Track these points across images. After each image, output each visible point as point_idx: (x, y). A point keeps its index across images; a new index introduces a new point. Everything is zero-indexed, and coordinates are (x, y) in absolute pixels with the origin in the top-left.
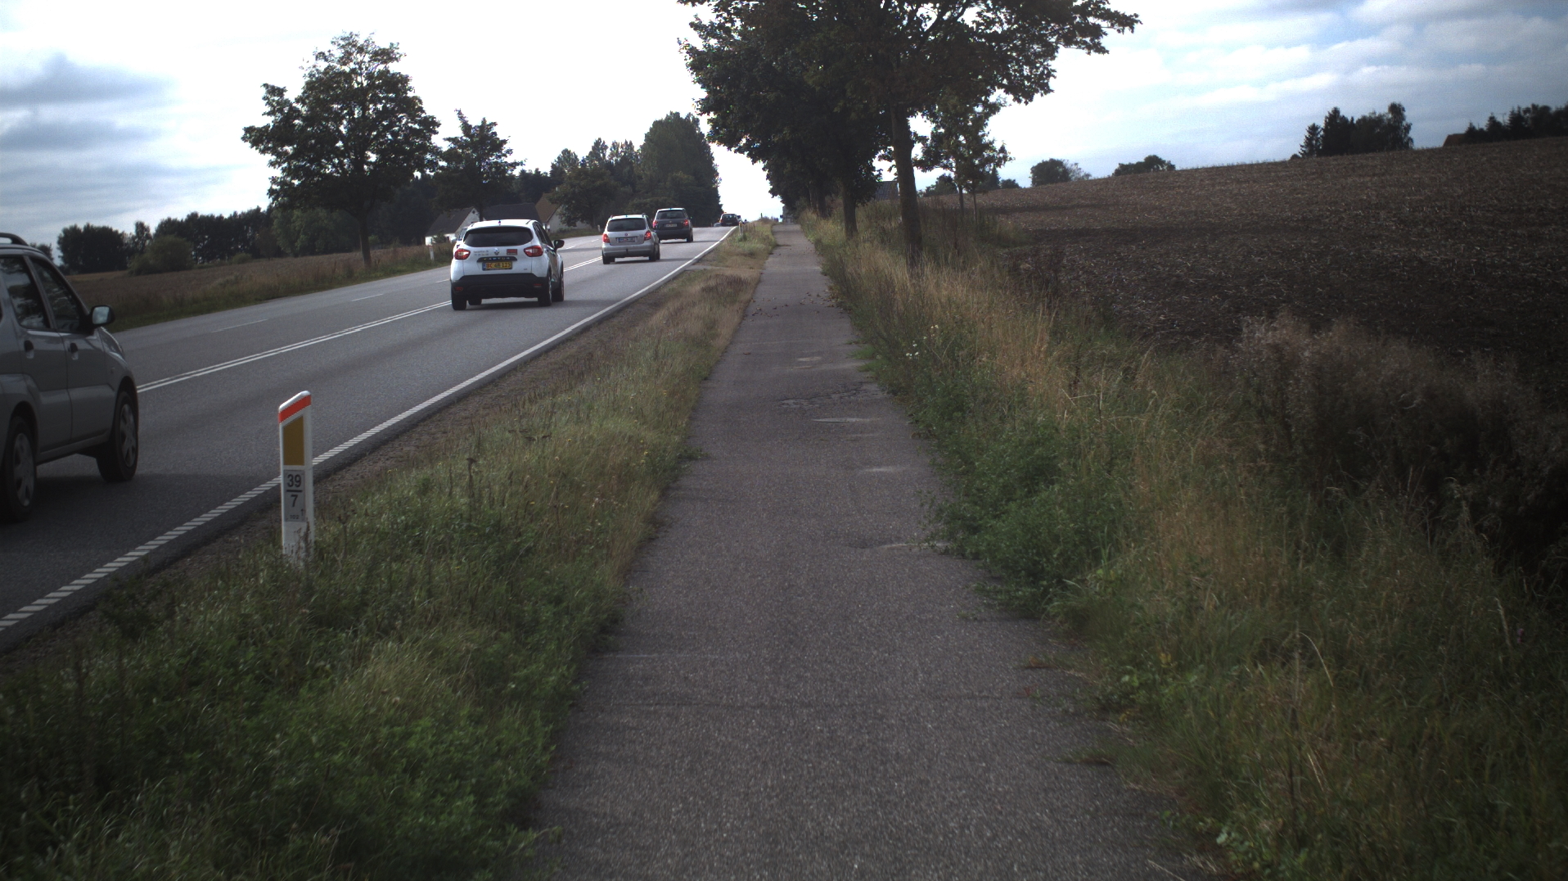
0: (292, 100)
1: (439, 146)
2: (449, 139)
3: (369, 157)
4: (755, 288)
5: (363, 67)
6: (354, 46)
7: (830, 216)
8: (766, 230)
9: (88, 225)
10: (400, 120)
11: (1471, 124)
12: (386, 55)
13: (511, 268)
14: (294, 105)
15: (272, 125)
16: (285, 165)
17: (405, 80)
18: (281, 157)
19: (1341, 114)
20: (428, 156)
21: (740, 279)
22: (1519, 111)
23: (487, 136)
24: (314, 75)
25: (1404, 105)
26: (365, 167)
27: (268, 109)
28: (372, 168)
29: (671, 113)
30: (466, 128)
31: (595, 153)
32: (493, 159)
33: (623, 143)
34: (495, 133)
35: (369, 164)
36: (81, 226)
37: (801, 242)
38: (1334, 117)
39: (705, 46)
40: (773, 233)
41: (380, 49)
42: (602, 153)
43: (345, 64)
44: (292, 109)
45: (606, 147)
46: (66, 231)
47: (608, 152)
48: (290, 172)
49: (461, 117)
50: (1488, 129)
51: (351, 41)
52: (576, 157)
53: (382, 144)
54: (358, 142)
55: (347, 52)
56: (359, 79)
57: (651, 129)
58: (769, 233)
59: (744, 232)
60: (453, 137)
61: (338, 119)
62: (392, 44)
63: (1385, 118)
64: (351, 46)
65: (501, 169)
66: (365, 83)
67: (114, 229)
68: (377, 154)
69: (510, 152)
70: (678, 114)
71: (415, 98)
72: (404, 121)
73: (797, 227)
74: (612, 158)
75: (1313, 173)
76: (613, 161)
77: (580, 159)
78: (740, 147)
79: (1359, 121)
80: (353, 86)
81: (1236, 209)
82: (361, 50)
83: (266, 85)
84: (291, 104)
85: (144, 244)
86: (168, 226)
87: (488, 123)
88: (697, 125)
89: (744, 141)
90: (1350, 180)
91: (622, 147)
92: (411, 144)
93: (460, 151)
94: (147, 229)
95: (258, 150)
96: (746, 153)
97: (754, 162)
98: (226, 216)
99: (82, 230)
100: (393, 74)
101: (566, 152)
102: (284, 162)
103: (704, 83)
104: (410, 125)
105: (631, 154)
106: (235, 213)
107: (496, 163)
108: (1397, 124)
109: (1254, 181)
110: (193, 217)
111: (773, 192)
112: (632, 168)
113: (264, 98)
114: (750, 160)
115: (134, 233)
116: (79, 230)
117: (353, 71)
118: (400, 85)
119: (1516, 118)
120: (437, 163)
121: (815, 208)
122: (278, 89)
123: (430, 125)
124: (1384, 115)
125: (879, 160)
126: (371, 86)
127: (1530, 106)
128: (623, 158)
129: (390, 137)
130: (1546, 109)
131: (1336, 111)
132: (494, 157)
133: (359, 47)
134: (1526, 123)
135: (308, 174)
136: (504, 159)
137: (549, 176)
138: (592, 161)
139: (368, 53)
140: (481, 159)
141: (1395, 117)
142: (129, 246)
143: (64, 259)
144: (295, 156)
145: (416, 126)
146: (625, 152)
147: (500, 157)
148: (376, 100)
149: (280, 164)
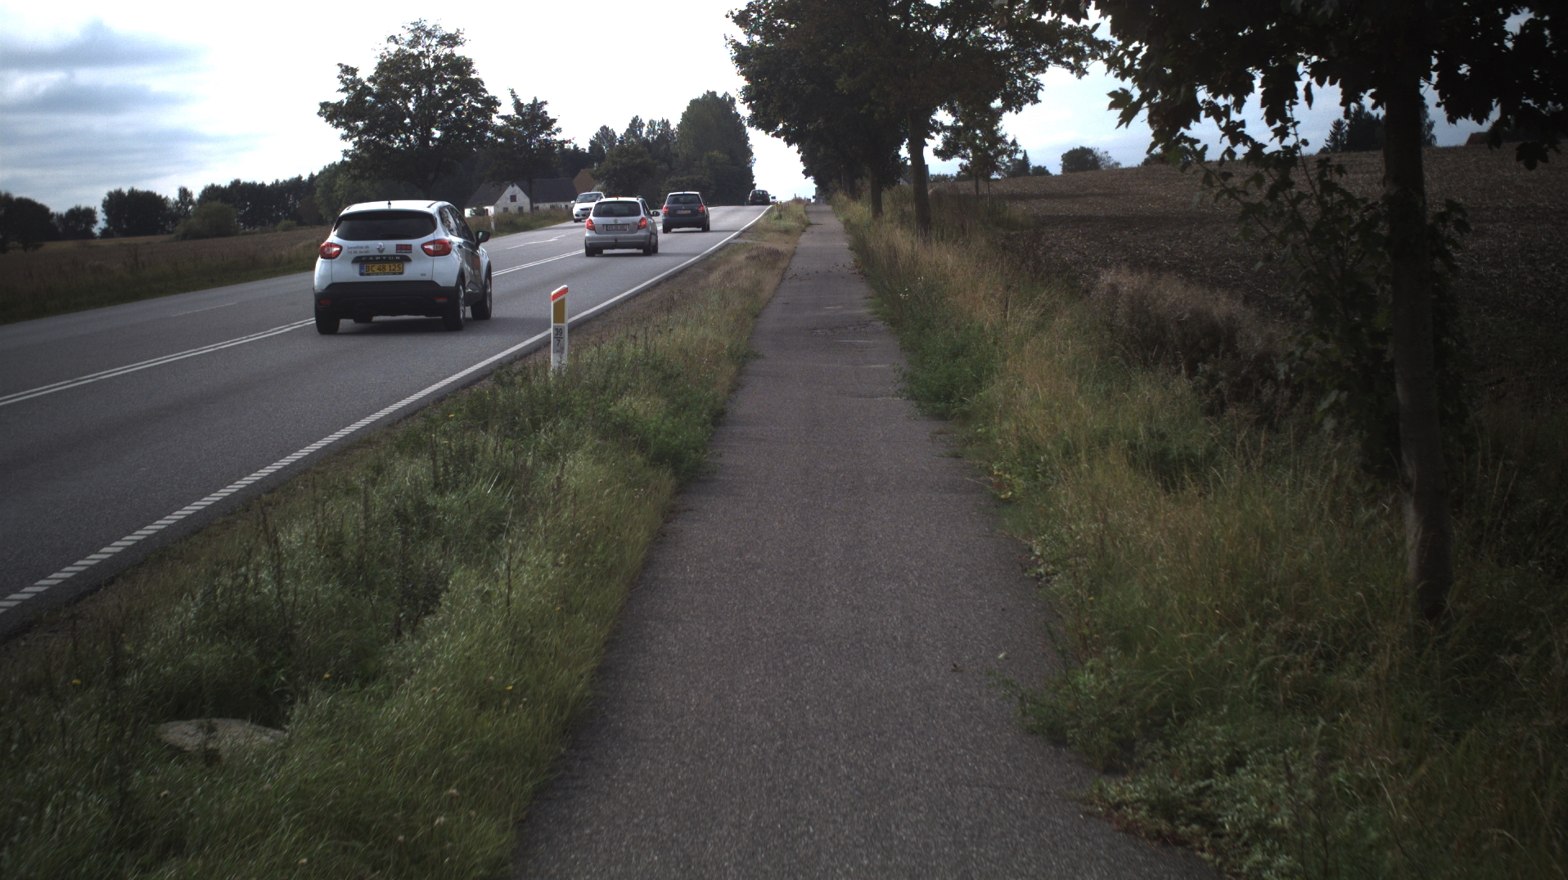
0: (365, 79)
1: (497, 124)
3: (434, 133)
4: (791, 259)
5: (431, 50)
6: (423, 30)
7: (860, 198)
8: (800, 209)
9: (133, 189)
10: (464, 99)
12: (451, 40)
13: (402, 273)
14: (367, 83)
15: (345, 101)
16: (356, 139)
17: (469, 63)
18: (352, 131)
20: (487, 133)
21: (778, 251)
23: (537, 114)
24: (385, 57)
26: (430, 142)
27: (342, 86)
28: (436, 143)
29: (708, 92)
30: (518, 105)
31: (632, 131)
32: (543, 136)
33: (660, 120)
34: (545, 113)
35: (434, 140)
36: (126, 190)
37: (832, 222)
38: (1359, 114)
39: (748, 42)
40: (806, 213)
41: (447, 34)
42: (639, 130)
43: (413, 47)
44: (364, 87)
45: (643, 125)
46: (110, 195)
47: (645, 130)
48: (361, 145)
49: (515, 97)
51: (420, 25)
52: (614, 133)
53: (446, 122)
54: (424, 120)
55: (416, 36)
56: (427, 61)
57: (688, 108)
58: (803, 213)
59: (780, 211)
60: (506, 114)
61: (406, 96)
62: (458, 30)
64: (421, 32)
65: (549, 144)
66: (432, 65)
67: (158, 194)
68: (441, 131)
69: (559, 130)
70: (714, 93)
71: (478, 80)
72: (467, 101)
73: (829, 208)
74: (648, 136)
76: (650, 139)
77: (618, 136)
78: (777, 132)
80: (421, 68)
82: (429, 34)
83: (340, 65)
84: (364, 83)
85: (186, 209)
86: (212, 192)
87: (539, 102)
88: (733, 104)
89: (781, 126)
91: (659, 125)
92: (473, 122)
93: (513, 128)
94: (190, 195)
95: (331, 125)
96: (783, 137)
97: (789, 144)
98: (268, 183)
99: (127, 194)
100: (459, 58)
101: (604, 129)
102: (355, 137)
103: (747, 75)
104: (473, 104)
105: (667, 133)
106: (277, 181)
107: (546, 140)
110: (236, 184)
111: (807, 173)
112: (669, 147)
113: (339, 77)
114: (785, 143)
115: (177, 199)
116: (123, 194)
117: (421, 53)
118: (464, 68)
120: (495, 140)
121: (846, 190)
122: (352, 68)
123: (491, 104)
126: (437, 67)
128: (660, 136)
129: (454, 115)
132: (543, 135)
133: (427, 32)
135: (377, 147)
136: (553, 137)
137: (588, 152)
138: (629, 138)
139: (435, 37)
140: (531, 136)
142: (174, 211)
143: (108, 221)
144: (366, 131)
145: (479, 105)
146: (662, 131)
147: (549, 135)
148: (442, 81)
149: (351, 138)
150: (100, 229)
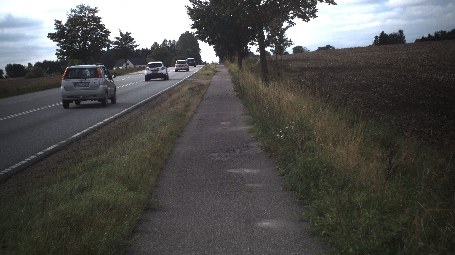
0: (64, 25)
1: (110, 39)
2: (116, 38)
3: (88, 43)
4: (208, 87)
5: (86, 14)
6: (84, 8)
7: (234, 62)
8: (213, 67)
9: (14, 64)
11: (423, 36)
12: (94, 11)
13: (159, 72)
14: (65, 26)
15: (57, 33)
16: (62, 45)
17: (99, 18)
18: (61, 43)
19: (385, 33)
20: (107, 43)
21: (203, 84)
22: (437, 32)
23: (128, 37)
24: (71, 17)
25: (403, 30)
26: (87, 46)
27: (56, 27)
28: (89, 46)
29: (187, 31)
30: (121, 34)
31: (164, 43)
32: (130, 44)
33: (173, 40)
34: (130, 36)
35: (89, 45)
36: (12, 64)
37: (224, 70)
38: (383, 34)
39: (193, 7)
40: (216, 67)
41: (92, 9)
42: (166, 43)
43: (80, 14)
44: (64, 28)
45: (167, 41)
46: (8, 65)
47: (168, 43)
48: (64, 48)
49: (120, 31)
50: (428, 37)
51: (83, 6)
52: (158, 44)
53: (92, 39)
54: (85, 38)
55: (81, 10)
56: (85, 18)
57: (180, 36)
60: (117, 37)
61: (78, 31)
62: (95, 7)
63: (397, 34)
64: (82, 8)
65: (132, 47)
66: (87, 20)
67: (22, 65)
68: (91, 42)
69: (135, 42)
71: (103, 24)
72: (99, 31)
73: (223, 66)
74: (169, 45)
75: (384, 50)
77: (160, 45)
78: (206, 41)
79: (390, 35)
80: (83, 21)
81: (363, 61)
82: (86, 9)
83: (55, 20)
84: (63, 26)
85: (31, 69)
86: (38, 64)
87: (128, 33)
88: (194, 34)
89: (207, 39)
90: (397, 52)
91: (172, 41)
92: (101, 39)
93: (120, 42)
94: (32, 65)
95: (53, 41)
96: (207, 42)
97: (210, 45)
99: (12, 65)
100: (96, 17)
101: (156, 43)
102: (61, 45)
103: (193, 19)
104: (101, 33)
105: (175, 44)
107: (131, 45)
108: (401, 36)
109: (366, 52)
110: (45, 61)
111: (217, 55)
112: (175, 48)
113: (55, 24)
114: (209, 45)
115: (28, 66)
116: (11, 65)
117: (83, 16)
118: (98, 20)
119: (436, 34)
120: (110, 45)
121: (229, 60)
122: (60, 21)
123: (107, 33)
124: (397, 33)
125: (249, 45)
126: (89, 21)
127: (440, 31)
128: (172, 45)
129: (95, 37)
130: (445, 32)
131: (383, 32)
132: (130, 43)
134: (439, 36)
135: (69, 48)
136: (133, 44)
137: (150, 50)
138: (163, 45)
139: (88, 10)
140: (126, 44)
141: (400, 34)
142: (27, 70)
143: (7, 73)
144: (65, 42)
145: (103, 33)
146: (173, 43)
147: (132, 43)
148: (90, 25)
149: (60, 45)
150: (5, 76)
